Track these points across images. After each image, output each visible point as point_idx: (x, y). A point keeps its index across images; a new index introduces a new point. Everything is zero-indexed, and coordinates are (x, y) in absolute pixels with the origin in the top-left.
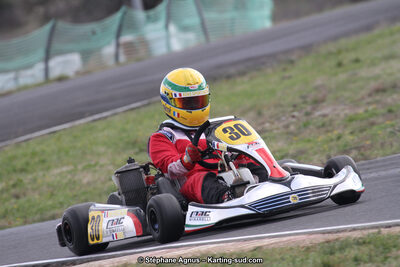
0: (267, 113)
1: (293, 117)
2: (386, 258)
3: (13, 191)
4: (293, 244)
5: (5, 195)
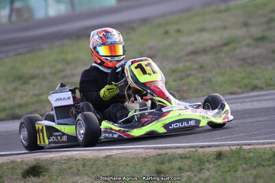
2: (201, 169)
4: (134, 156)
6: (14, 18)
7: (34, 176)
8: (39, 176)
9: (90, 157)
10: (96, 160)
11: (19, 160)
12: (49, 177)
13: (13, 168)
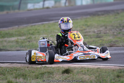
0: (108, 28)
1: (116, 30)
3: (28, 40)
4: (109, 68)
5: (26, 41)
6: (67, 4)
7: (67, 73)
8: (69, 74)
9: (91, 67)
10: (93, 69)
11: (62, 66)
12: (73, 74)
13: (58, 69)
